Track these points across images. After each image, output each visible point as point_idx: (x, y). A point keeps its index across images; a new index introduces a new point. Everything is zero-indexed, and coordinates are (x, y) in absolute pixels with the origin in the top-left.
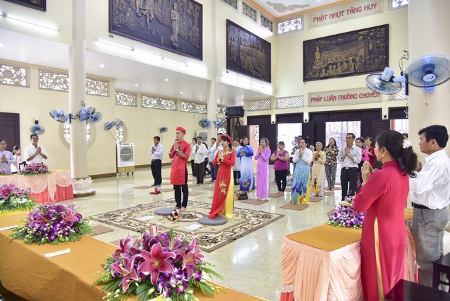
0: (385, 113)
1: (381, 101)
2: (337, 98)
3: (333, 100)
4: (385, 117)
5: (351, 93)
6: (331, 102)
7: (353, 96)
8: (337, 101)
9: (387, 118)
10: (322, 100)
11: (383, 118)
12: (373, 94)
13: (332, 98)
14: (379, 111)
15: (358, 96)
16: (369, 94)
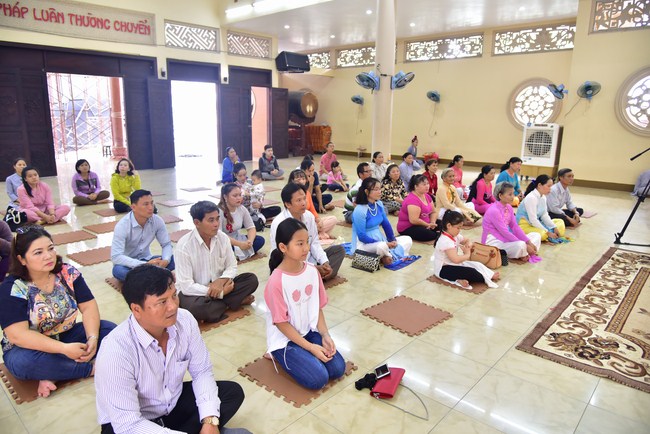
0: (162, 66)
1: (154, 45)
2: (67, 18)
3: (57, 21)
4: (163, 74)
5: (97, 15)
6: (52, 25)
7: (101, 23)
8: (66, 26)
9: (166, 78)
10: (29, 16)
11: (160, 76)
12: (139, 27)
13: (53, 16)
14: (151, 62)
15: (111, 25)
16: (132, 25)
